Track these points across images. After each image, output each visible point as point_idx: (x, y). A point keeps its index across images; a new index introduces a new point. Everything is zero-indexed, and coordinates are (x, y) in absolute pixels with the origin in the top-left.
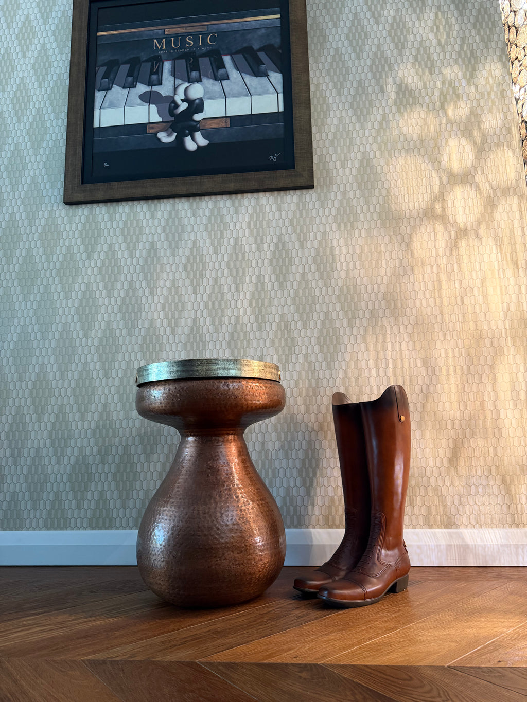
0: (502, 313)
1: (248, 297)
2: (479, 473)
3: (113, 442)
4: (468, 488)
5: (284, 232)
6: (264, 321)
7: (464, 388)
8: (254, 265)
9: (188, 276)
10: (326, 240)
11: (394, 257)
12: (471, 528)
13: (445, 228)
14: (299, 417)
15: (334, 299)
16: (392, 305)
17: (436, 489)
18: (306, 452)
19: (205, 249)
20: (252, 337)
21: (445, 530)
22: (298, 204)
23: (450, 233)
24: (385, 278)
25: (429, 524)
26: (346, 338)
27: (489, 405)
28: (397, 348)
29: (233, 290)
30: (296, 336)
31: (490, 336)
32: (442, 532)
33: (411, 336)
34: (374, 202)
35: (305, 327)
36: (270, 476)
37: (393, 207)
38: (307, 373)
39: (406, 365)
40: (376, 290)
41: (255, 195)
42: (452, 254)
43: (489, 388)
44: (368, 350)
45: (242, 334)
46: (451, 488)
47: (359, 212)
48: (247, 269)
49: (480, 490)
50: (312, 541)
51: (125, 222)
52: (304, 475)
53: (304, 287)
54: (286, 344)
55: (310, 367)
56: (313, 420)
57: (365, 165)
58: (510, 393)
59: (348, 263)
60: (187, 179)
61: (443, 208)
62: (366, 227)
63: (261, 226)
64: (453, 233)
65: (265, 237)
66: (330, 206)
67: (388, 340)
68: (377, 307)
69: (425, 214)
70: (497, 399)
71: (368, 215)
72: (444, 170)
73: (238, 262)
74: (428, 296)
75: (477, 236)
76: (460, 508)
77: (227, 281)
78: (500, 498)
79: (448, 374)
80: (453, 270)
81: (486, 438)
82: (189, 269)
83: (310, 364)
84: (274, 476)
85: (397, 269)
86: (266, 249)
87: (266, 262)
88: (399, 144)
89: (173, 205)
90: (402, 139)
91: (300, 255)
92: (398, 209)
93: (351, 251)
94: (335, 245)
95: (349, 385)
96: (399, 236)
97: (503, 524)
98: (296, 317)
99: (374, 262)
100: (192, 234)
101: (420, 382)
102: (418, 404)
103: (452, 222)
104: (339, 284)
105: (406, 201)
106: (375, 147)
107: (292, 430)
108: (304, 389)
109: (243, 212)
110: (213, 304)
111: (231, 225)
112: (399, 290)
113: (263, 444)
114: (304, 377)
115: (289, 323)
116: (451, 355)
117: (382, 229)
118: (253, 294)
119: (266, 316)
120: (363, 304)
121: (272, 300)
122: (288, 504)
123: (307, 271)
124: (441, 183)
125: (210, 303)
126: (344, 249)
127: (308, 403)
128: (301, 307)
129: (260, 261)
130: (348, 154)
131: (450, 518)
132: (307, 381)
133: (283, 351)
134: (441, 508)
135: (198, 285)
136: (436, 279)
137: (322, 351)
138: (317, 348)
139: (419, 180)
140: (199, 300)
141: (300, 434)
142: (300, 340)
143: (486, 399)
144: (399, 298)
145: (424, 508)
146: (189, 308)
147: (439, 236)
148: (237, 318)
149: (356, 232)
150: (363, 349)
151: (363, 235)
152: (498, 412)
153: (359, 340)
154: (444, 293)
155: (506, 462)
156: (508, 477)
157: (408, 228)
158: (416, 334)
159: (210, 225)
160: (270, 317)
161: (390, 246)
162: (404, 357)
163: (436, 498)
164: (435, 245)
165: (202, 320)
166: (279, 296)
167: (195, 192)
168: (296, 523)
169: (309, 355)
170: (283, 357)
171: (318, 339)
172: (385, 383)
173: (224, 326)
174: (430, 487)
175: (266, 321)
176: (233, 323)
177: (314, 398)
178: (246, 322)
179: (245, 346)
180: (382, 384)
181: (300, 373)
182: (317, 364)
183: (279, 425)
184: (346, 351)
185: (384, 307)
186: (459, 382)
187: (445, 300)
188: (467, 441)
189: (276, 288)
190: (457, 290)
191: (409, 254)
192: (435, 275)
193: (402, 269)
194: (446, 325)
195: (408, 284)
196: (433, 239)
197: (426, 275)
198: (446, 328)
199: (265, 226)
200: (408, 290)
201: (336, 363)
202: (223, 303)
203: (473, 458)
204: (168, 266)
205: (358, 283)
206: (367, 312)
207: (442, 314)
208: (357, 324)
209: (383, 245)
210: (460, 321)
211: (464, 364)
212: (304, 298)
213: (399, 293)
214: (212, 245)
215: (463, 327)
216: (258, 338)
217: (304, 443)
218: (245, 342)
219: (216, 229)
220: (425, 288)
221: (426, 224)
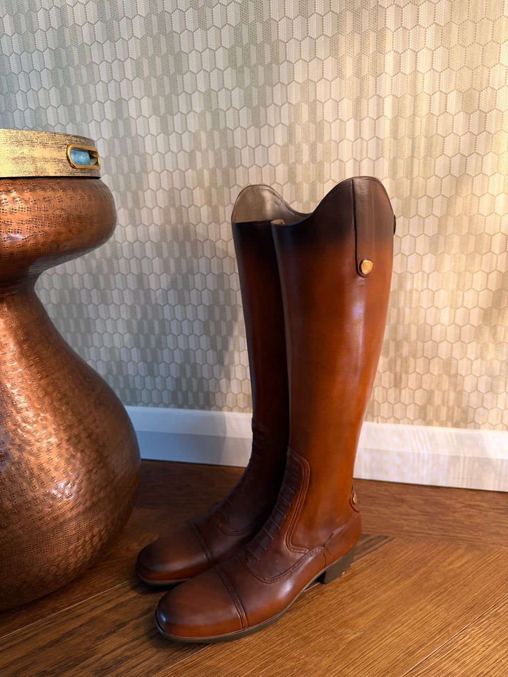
6: (115, 16)
14: (200, 229)
17: (447, 364)
20: (96, 59)
25: (424, 416)
26: (292, 45)
28: (407, 68)
30: (185, 48)
32: (446, 433)
33: (443, 32)
35: (202, 24)
38: (210, 135)
39: (423, 109)
44: (340, 74)
45: (75, 51)
46: (477, 364)
54: (165, 68)
55: (215, 122)
67: (388, 46)
83: (216, 114)
95: (297, 162)
101: (450, 151)
102: (438, 201)
107: (189, 254)
108: (206, 173)
113: (140, 278)
114: (204, 146)
115: (167, 16)
122: (189, 373)
127: (215, 201)
131: (465, 412)
132: (211, 153)
133: (161, 86)
134: (452, 396)
137: (240, 83)
138: (229, 75)
141: (202, 261)
142: (193, 58)
145: (419, 393)
148: (62, 12)
150: (329, 75)
153: (321, 53)
158: (455, 27)
162: (419, 90)
163: (445, 378)
168: (201, 402)
169: (213, 94)
170: (162, 100)
171: (231, 52)
172: (372, 155)
173: (38, 35)
174: (437, 359)
175: (121, 15)
176: (55, 25)
177: (226, 189)
178: (79, 22)
179: (85, 80)
180: (364, 155)
181: (196, 136)
182: (230, 114)
183: (164, 245)
184: (291, 79)
201: (271, 110)
208: (320, 8)
216: (108, 58)
217: (210, 278)
218: (84, 70)
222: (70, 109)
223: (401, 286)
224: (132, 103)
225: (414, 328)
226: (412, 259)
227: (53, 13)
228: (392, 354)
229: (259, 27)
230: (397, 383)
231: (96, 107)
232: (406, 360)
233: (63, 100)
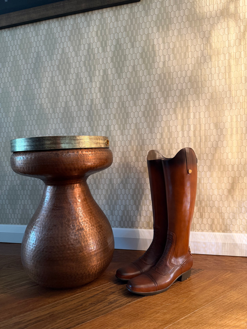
1: (98, 86)
4: (240, 208)
5: (120, 36)
6: (109, 102)
7: (242, 143)
8: (101, 63)
9: (60, 74)
10: (149, 40)
11: (198, 49)
12: (240, 233)
13: (237, 23)
14: (132, 164)
15: (155, 84)
16: (195, 85)
17: (218, 209)
18: (136, 185)
19: (69, 54)
20: (102, 114)
21: (223, 234)
22: (129, 15)
23: (240, 27)
24: (190, 65)
25: (212, 229)
26: (162, 111)
28: (197, 117)
29: (88, 81)
30: (130, 111)
32: (220, 235)
33: (207, 108)
34: (184, 8)
35: (135, 105)
36: (115, 198)
37: (198, 11)
38: (136, 136)
39: (203, 128)
40: (184, 75)
41: (100, 11)
42: (240, 44)
44: (177, 118)
45: (95, 111)
46: (228, 208)
47: (172, 16)
48: (96, 66)
50: (139, 236)
52: (135, 198)
53: (134, 76)
54: (123, 117)
55: (138, 132)
56: (140, 166)
59: (164, 56)
61: (236, 8)
62: (178, 27)
63: (105, 33)
64: (242, 27)
65: (107, 41)
66: (152, 14)
67: (191, 111)
68: (184, 87)
69: (222, 13)
71: (179, 18)
73: (91, 61)
74: (221, 78)
76: (234, 220)
77: (84, 75)
79: (232, 134)
80: (240, 57)
82: (60, 69)
83: (138, 130)
84: (117, 199)
85: (199, 58)
86: (108, 50)
87: (109, 59)
91: (131, 52)
92: (201, 11)
93: (166, 47)
94: (155, 43)
95: (164, 143)
96: (201, 33)
98: (129, 98)
99: (183, 54)
100: (61, 44)
101: (212, 140)
102: (210, 155)
103: (242, 18)
104: (159, 73)
105: (208, 4)
108: (135, 147)
109: (93, 24)
110: (77, 92)
111: (86, 35)
112: (200, 74)
113: (111, 180)
114: (134, 139)
115: (124, 103)
116: (234, 120)
117: (189, 29)
118: (101, 83)
119: (110, 98)
120: (175, 86)
121: (114, 86)
122: (126, 214)
123: (136, 64)
125: (75, 91)
126: (162, 46)
127: (137, 155)
129: (105, 59)
131: (226, 226)
132: (136, 141)
133: (121, 121)
134: (221, 220)
135: (67, 79)
136: (227, 65)
137: (146, 121)
138: (143, 119)
140: (68, 89)
141: (132, 174)
142: (132, 114)
144: (200, 80)
145: (209, 220)
146: (62, 95)
147: (232, 30)
148: (92, 100)
149: (171, 32)
150: (173, 119)
151: (176, 34)
153: (171, 113)
157: (208, 26)
159: (72, 36)
160: (113, 98)
161: (195, 41)
162: (201, 123)
163: (218, 214)
164: (228, 38)
165: (70, 102)
166: (118, 83)
168: (130, 225)
169: (138, 124)
170: (122, 126)
171: (144, 113)
172: (188, 141)
173: (84, 106)
174: (214, 207)
175: (110, 102)
176: (89, 104)
177: (141, 152)
178: (97, 103)
179: (98, 119)
180: (185, 141)
181: (132, 136)
182: (143, 130)
183: (120, 169)
184: (162, 120)
185: (189, 87)
186: (239, 139)
187: (233, 80)
188: (242, 178)
189: (116, 78)
190: (243, 72)
191: (209, 47)
192: (227, 61)
193: (203, 58)
194: (233, 98)
195: (207, 69)
196: (226, 33)
197: (220, 62)
198: (233, 100)
199: (107, 33)
200: (207, 73)
201: (156, 129)
202: (82, 90)
203: (245, 190)
204: (48, 67)
205: (172, 71)
206: (177, 91)
207: (230, 91)
208: (170, 101)
209: (190, 41)
210: (243, 95)
211: (244, 126)
212: (134, 84)
213: (200, 76)
214: (74, 50)
215: (245, 99)
216: (105, 113)
217: (135, 180)
218: (97, 116)
219: (76, 39)
220: (219, 72)
221: (222, 21)
222: (92, 128)
223: (200, 182)
224: (112, 126)
225: (205, 196)
226: (203, 173)
227: (89, 101)
228: (199, 206)
229: (152, 106)
230: (201, 216)
231: (100, 127)
232: (204, 208)
233: (90, 125)
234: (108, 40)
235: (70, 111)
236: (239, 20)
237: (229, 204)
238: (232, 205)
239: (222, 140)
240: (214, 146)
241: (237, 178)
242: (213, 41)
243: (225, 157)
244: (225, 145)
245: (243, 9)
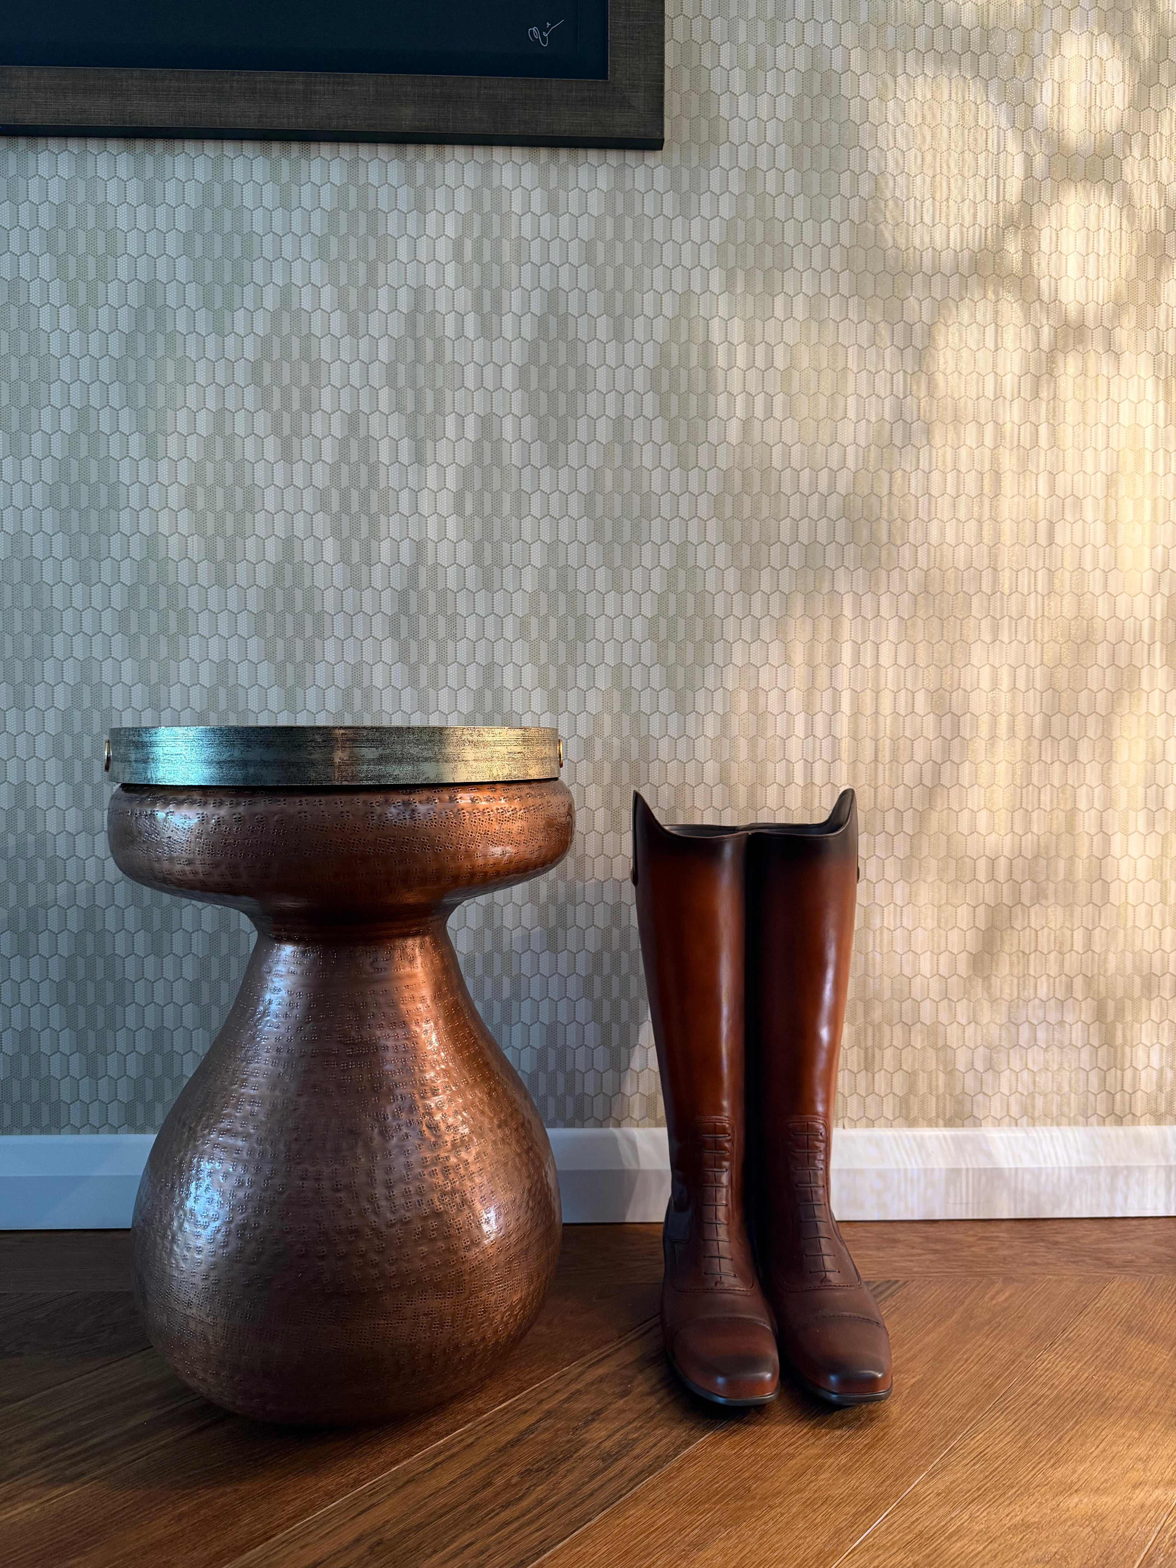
0: (1148, 576)
1: (452, 484)
2: (1043, 992)
3: (50, 897)
4: (1013, 1030)
5: (565, 282)
6: (498, 561)
7: (1029, 774)
8: (470, 383)
9: (265, 403)
10: (690, 321)
11: (882, 389)
12: (1010, 1125)
13: (1028, 314)
15: (704, 507)
16: (865, 533)
17: (933, 1031)
18: (605, 937)
19: (317, 317)
20: (462, 609)
21: (948, 1132)
22: (610, 197)
23: (1037, 332)
24: (851, 450)
25: (907, 1116)
26: (730, 623)
27: (1087, 823)
28: (868, 660)
29: (404, 458)
30: (592, 611)
31: (1111, 637)
32: (937, 1137)
33: (906, 626)
34: (836, 215)
35: (616, 585)
36: (506, 995)
37: (888, 235)
38: (617, 719)
39: (887, 706)
40: (823, 487)
41: (479, 152)
42: (1036, 395)
43: (1092, 774)
44: (787, 659)
45: (432, 596)
46: (971, 1030)
47: (790, 239)
48: (448, 394)
49: (1041, 1035)
51: (60, 211)
52: (597, 994)
53: (619, 462)
54: (562, 635)
55: (626, 704)
57: (816, 90)
58: (1141, 790)
59: (750, 398)
60: (261, 77)
61: (1027, 254)
62: (808, 288)
63: (497, 256)
64: (1046, 331)
65: (505, 293)
66: (706, 212)
67: (846, 636)
68: (822, 538)
69: (976, 266)
70: (1108, 804)
71: (817, 252)
72: (1040, 134)
73: (421, 369)
74: (962, 514)
75: (1109, 346)
76: (988, 1077)
77: (386, 428)
78: (1085, 1054)
79: (993, 737)
80: (1035, 443)
81: (1069, 906)
82: (267, 380)
83: (626, 694)
84: (516, 995)
85: (887, 427)
86: (508, 333)
87: (509, 376)
88: (921, 32)
89: (217, 163)
90: (930, 21)
91: (611, 360)
92: (902, 242)
93: (760, 363)
94: (716, 336)
95: (732, 759)
96: (899, 328)
97: (1085, 1116)
98: (593, 553)
99: (823, 400)
100: (278, 265)
101: (919, 757)
102: (908, 815)
103: (1045, 298)
104: (722, 463)
105: (927, 219)
106: (849, 33)
109: (440, 206)
110: (345, 497)
111: (403, 246)
112: (885, 491)
114: (607, 732)
115: (571, 572)
116: (1005, 683)
117: (854, 302)
118: (466, 473)
119: (506, 546)
120: (786, 525)
121: (524, 497)
122: (552, 1066)
123: (630, 412)
124: (1029, 174)
125: (335, 495)
126: (741, 352)
128: (608, 523)
129: (489, 370)
130: (769, 49)
131: (959, 1102)
132: (616, 742)
133: (553, 652)
134: (942, 1078)
135: (296, 432)
136: (987, 466)
137: (661, 660)
138: (648, 650)
139: (968, 156)
140: (299, 481)
141: (590, 885)
142: (601, 623)
143: (1082, 805)
144: (885, 515)
145: (898, 1078)
146: (270, 506)
147: (1009, 337)
149: (779, 301)
151: (800, 313)
152: (1107, 839)
153: (765, 635)
154: (1008, 507)
155: (1111, 967)
156: (1111, 1004)
157: (925, 304)
158: (920, 623)
159: (334, 241)
160: (517, 547)
161: (872, 353)
162: (882, 686)
163: (931, 1053)
165: (309, 544)
166: (545, 486)
167: (285, 124)
168: (570, 1114)
169: (625, 670)
170: (552, 670)
171: (653, 623)
173: (377, 570)
174: (919, 1025)
175: (506, 561)
176: (406, 559)
178: (444, 560)
179: (442, 634)
180: (817, 756)
181: (596, 720)
182: (646, 695)
184: (729, 662)
185: (841, 537)
186: (1019, 758)
187: (1007, 528)
188: (1023, 912)
189: (536, 461)
190: (1041, 502)
191: (923, 386)
192: (987, 453)
193: (899, 427)
194: (1002, 599)
195: (913, 475)
196: (990, 344)
197: (963, 452)
198: (1002, 608)
199: (506, 258)
200: (912, 491)
201: (701, 695)
202: (374, 495)
203: (1032, 956)
204: (202, 365)
205: (777, 463)
206: (794, 549)
207: (995, 569)
208: (765, 586)
209: (852, 351)
210: (1040, 590)
211: (1038, 710)
212: (617, 498)
213: (885, 500)
214: (342, 304)
215: (1046, 608)
216: (481, 610)
217: (600, 909)
218: (441, 620)
219: (353, 256)
220: (958, 490)
221: (976, 297)
222: (414, 669)
223: (867, 926)
224: (509, 670)
225: (887, 981)
226: (881, 888)
227: (405, 546)
228: (860, 1020)
229: (690, 598)
230: (868, 1064)
231: (453, 670)
232: (877, 1028)
233: (403, 656)
234: (510, 290)
235: (307, 584)
236: (1037, 305)
237: (974, 1015)
238: (985, 1019)
239: (955, 758)
240: (927, 782)
241: (1005, 907)
242: (942, 367)
243: (964, 827)
244: (965, 781)
245: (1052, 265)
